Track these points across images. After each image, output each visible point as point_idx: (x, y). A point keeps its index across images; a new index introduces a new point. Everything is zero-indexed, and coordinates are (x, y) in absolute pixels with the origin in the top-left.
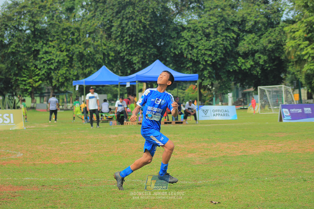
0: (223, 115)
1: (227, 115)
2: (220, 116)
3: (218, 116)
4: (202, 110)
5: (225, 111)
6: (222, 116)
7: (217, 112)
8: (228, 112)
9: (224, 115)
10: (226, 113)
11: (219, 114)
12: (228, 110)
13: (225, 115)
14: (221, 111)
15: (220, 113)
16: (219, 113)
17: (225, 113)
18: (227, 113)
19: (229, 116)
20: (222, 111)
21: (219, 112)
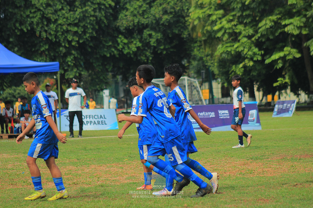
0: (97, 123)
1: (103, 123)
2: (92, 124)
3: (89, 124)
4: (65, 116)
5: (99, 116)
6: (95, 125)
7: (88, 118)
8: (105, 118)
9: (99, 123)
10: (102, 119)
11: (91, 122)
12: (104, 115)
13: (101, 123)
14: (94, 117)
15: (93, 120)
16: (91, 120)
17: (100, 120)
18: (104, 120)
19: (105, 124)
20: (96, 117)
21: (91, 118)
